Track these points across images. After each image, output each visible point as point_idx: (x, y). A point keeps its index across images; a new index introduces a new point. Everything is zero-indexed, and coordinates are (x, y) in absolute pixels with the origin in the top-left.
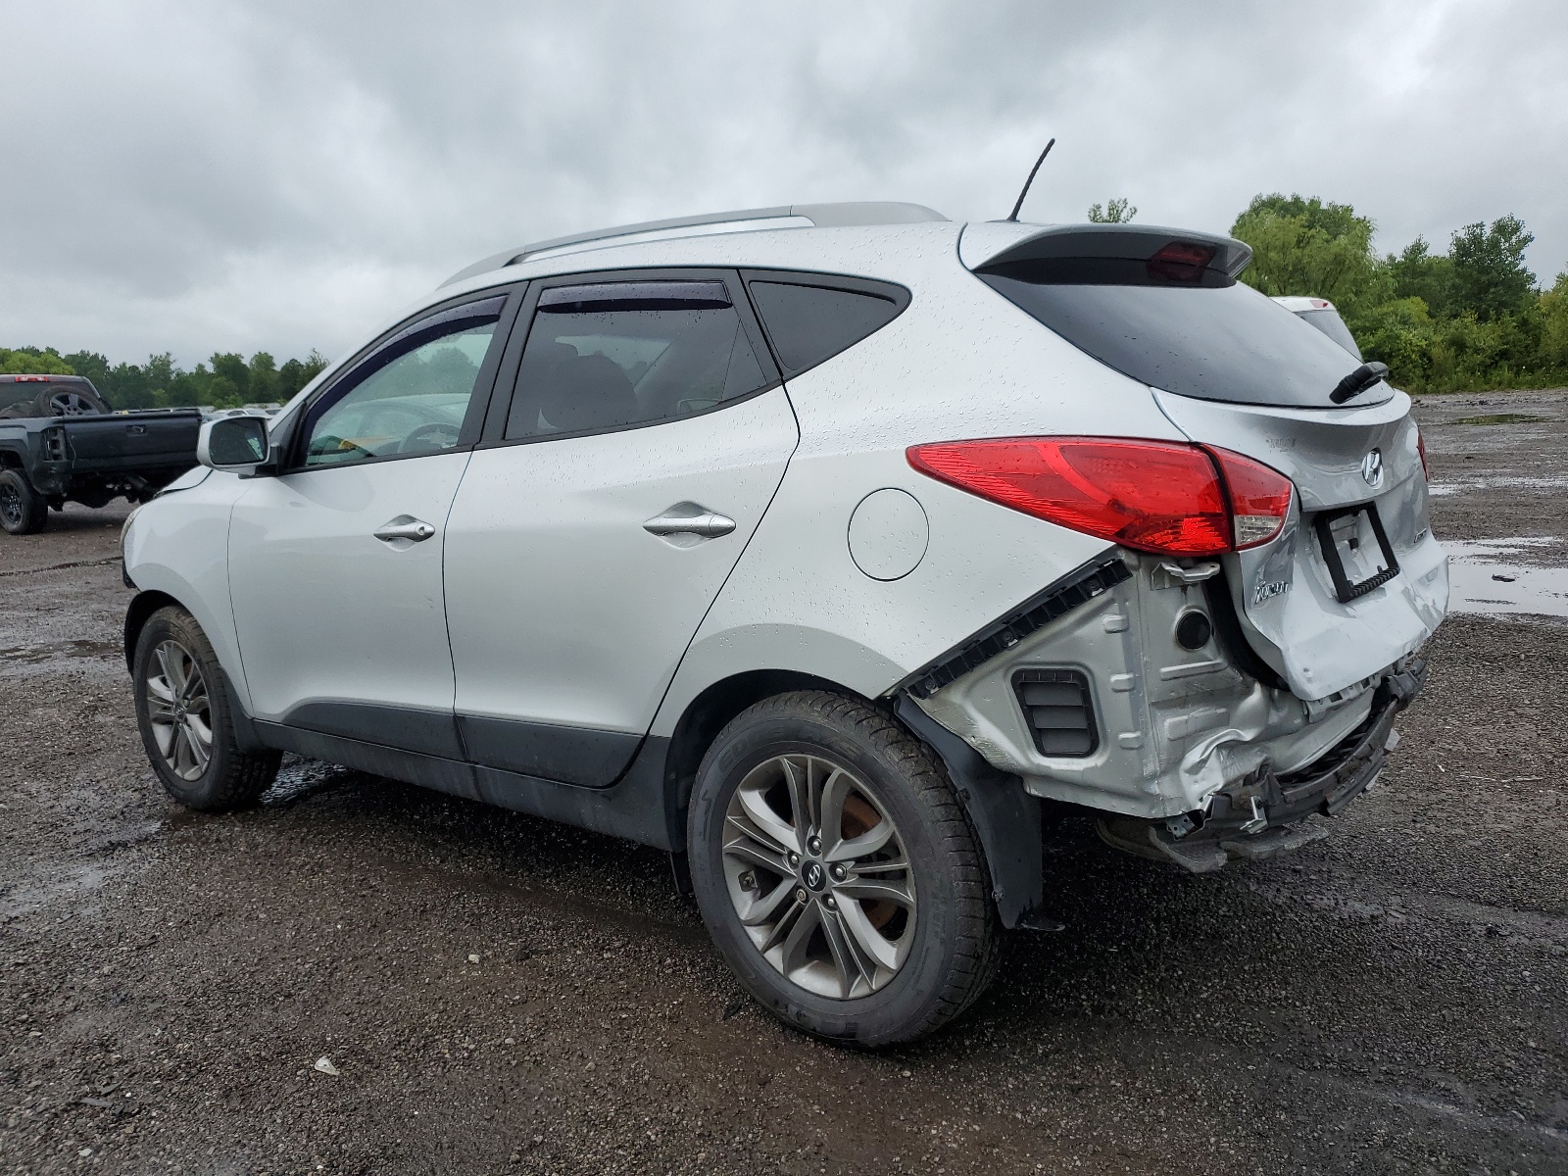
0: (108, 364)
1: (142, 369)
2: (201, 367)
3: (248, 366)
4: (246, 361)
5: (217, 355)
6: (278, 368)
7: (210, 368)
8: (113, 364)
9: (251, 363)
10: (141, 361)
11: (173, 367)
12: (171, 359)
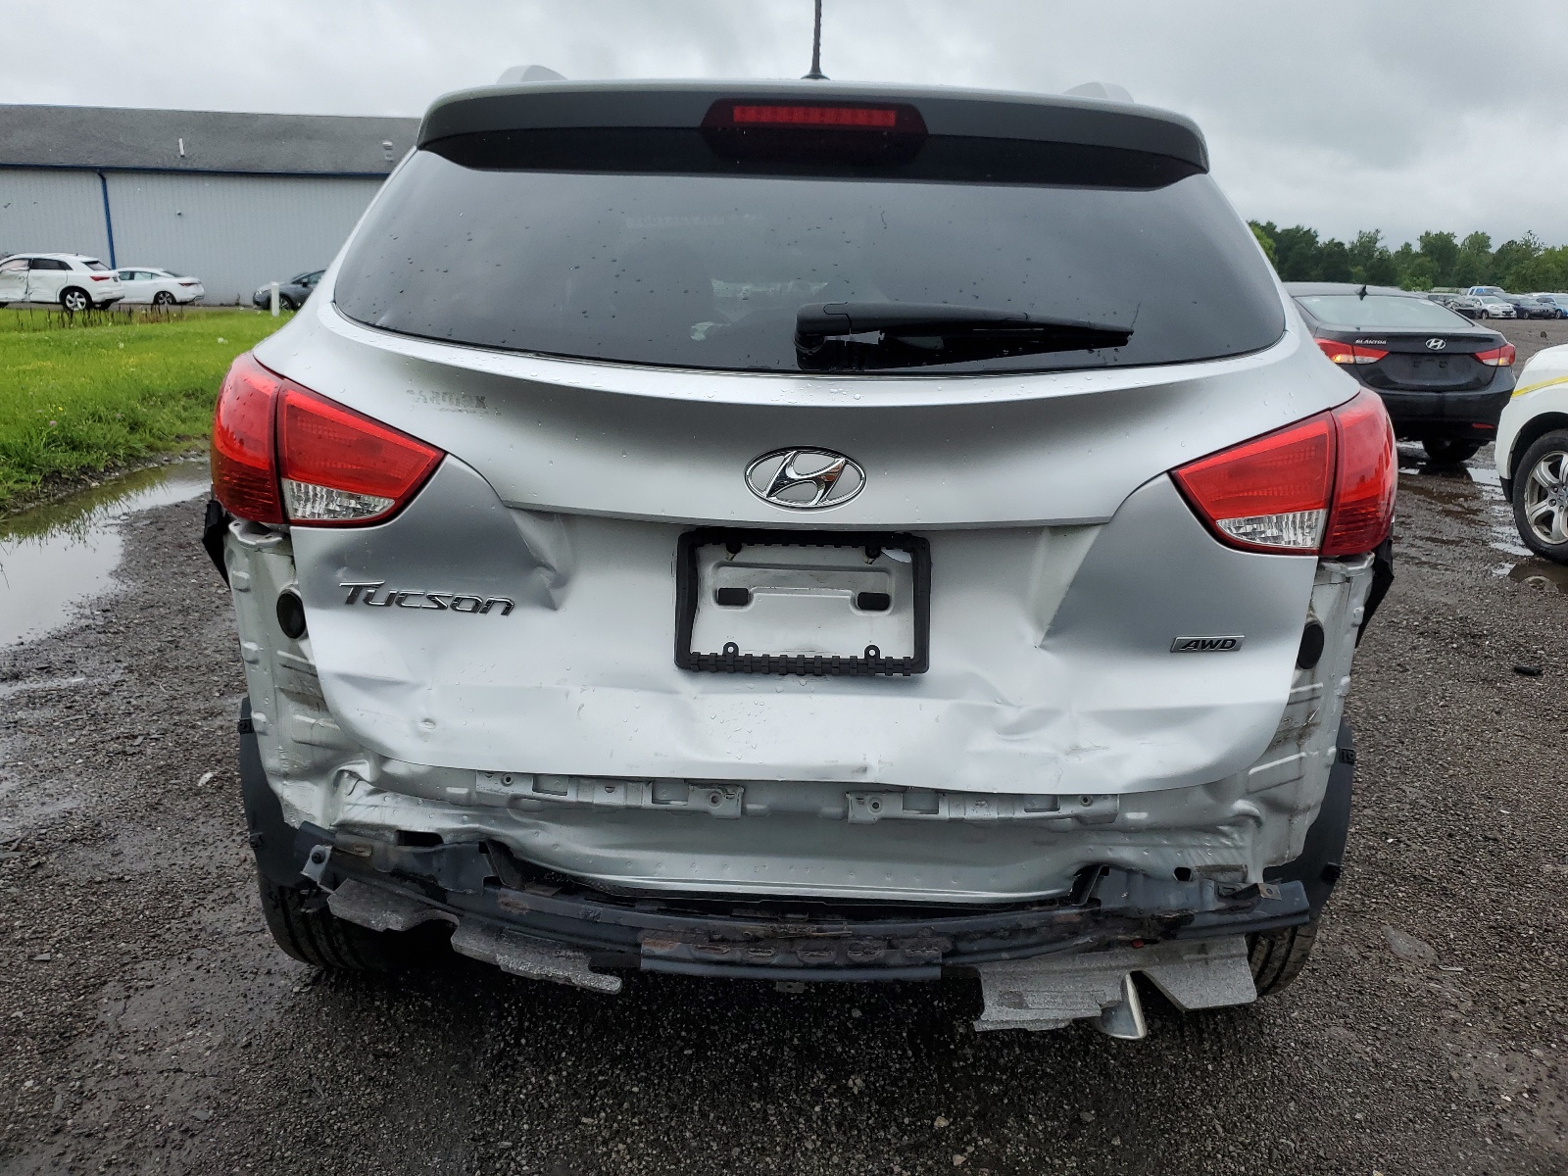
0: (1317, 239)
1: (1347, 246)
2: (1408, 245)
3: (1460, 246)
4: (1458, 241)
5: (1427, 234)
6: (1493, 250)
7: (1416, 247)
8: (1322, 240)
9: (1463, 244)
10: (1348, 238)
11: (1379, 245)
12: (1379, 236)
